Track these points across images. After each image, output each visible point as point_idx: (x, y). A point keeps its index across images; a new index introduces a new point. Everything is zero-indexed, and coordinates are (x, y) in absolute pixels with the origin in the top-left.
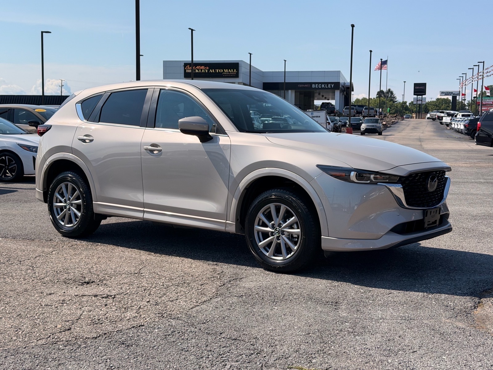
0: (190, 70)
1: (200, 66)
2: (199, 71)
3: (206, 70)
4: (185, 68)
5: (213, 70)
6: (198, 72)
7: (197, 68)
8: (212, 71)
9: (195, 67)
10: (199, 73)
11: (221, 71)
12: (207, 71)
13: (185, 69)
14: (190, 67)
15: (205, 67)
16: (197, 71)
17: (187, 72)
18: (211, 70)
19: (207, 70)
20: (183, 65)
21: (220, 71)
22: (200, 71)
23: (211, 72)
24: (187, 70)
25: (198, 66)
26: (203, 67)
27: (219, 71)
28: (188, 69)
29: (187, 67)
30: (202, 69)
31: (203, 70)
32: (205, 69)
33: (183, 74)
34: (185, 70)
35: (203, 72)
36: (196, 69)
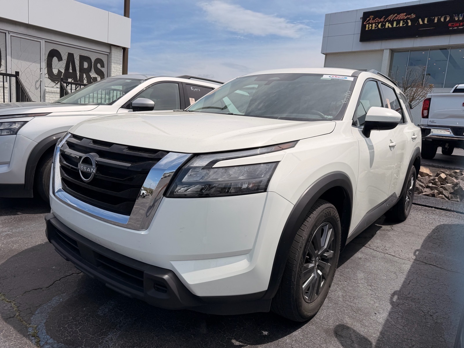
0: (374, 25)
1: (396, 15)
2: (392, 25)
3: (409, 21)
4: (363, 22)
5: (426, 20)
6: (390, 26)
7: (391, 17)
8: (423, 21)
9: (385, 19)
10: (393, 28)
11: (445, 18)
12: (410, 24)
13: (365, 23)
14: (373, 19)
15: (406, 15)
16: (388, 25)
17: (367, 29)
18: (420, 20)
19: (411, 20)
20: (362, 16)
21: (442, 20)
22: (395, 25)
23: (421, 23)
24: (367, 25)
25: (392, 15)
26: (402, 16)
27: (439, 20)
28: (369, 24)
29: (368, 19)
30: (401, 20)
31: (402, 22)
32: (408, 19)
33: (359, 36)
34: (363, 27)
35: (401, 25)
36: (388, 21)
